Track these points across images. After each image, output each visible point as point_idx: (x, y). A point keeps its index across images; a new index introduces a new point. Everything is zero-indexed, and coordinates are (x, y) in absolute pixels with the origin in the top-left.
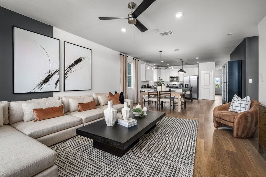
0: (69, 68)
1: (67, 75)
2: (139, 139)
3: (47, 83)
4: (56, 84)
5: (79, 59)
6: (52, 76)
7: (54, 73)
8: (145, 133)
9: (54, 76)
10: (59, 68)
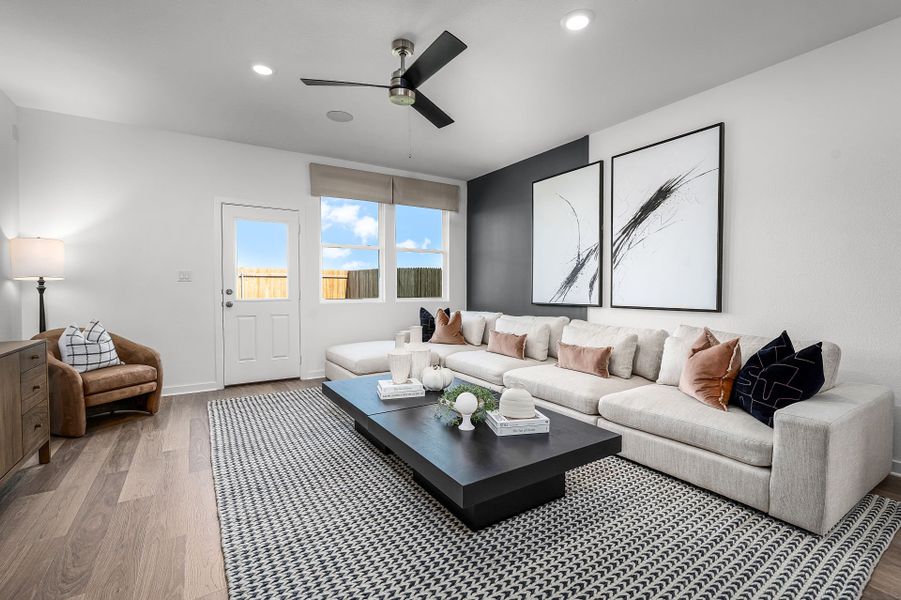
0: (623, 233)
1: (618, 259)
2: (392, 453)
3: (575, 284)
4: (591, 286)
5: (660, 191)
6: (583, 264)
7: (588, 256)
8: (415, 472)
9: (587, 264)
10: (597, 241)
